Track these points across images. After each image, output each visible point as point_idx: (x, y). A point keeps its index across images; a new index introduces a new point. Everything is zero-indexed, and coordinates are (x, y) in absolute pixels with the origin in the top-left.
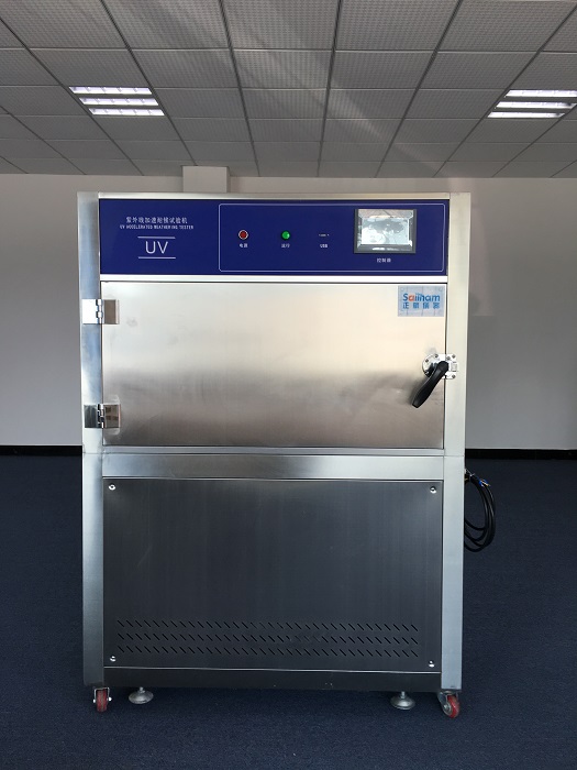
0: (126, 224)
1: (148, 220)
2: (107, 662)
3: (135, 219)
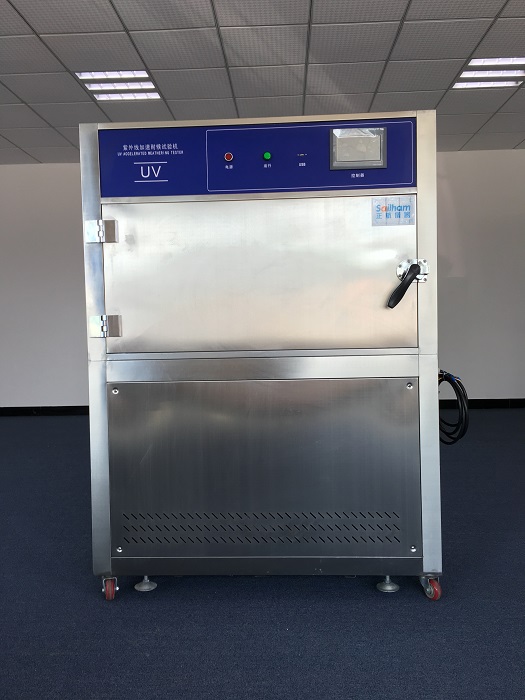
0: (124, 151)
1: (142, 147)
2: (114, 553)
3: (131, 147)
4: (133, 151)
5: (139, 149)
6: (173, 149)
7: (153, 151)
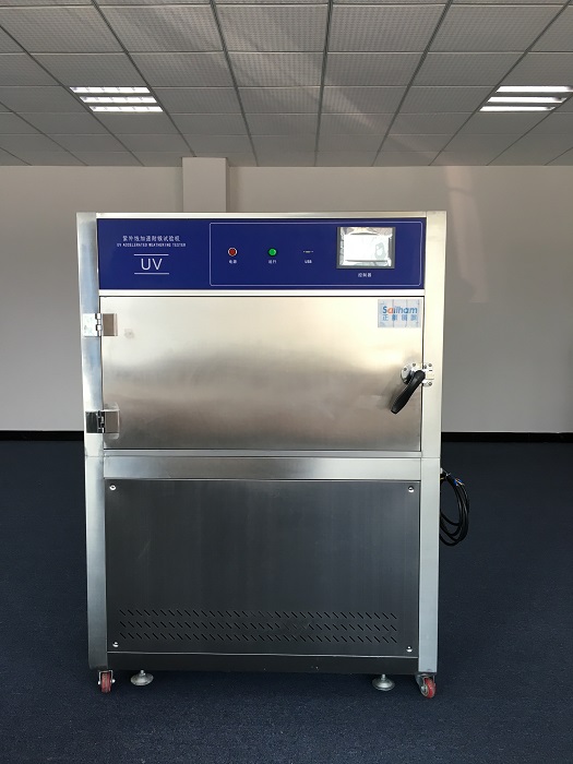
0: (123, 242)
1: (143, 238)
2: (110, 647)
3: (131, 238)
4: (133, 242)
5: (139, 241)
6: (175, 242)
7: (153, 242)
